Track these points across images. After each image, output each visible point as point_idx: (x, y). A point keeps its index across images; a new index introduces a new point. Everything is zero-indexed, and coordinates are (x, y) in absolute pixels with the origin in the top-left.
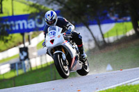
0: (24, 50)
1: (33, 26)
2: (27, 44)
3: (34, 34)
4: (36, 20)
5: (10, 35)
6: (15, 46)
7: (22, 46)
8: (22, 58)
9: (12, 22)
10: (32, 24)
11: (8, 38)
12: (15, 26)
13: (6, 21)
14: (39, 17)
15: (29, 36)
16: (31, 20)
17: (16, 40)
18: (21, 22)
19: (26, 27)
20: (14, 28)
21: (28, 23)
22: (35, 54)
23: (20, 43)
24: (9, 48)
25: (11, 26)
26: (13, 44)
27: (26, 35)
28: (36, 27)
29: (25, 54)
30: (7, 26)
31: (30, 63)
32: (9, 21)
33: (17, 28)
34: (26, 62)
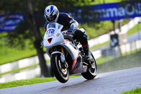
0: (115, 37)
1: (124, 14)
2: (117, 31)
3: (124, 22)
4: (127, 8)
5: (101, 22)
6: (106, 33)
7: (113, 33)
8: (113, 44)
9: (103, 10)
10: (122, 12)
11: (99, 25)
12: (106, 13)
13: (97, 9)
14: (129, 5)
15: (119, 24)
16: (121, 8)
17: (107, 27)
18: (111, 10)
19: (116, 15)
20: (105, 16)
21: (118, 11)
22: (125, 41)
23: (111, 31)
24: (100, 35)
25: (102, 13)
26: (104, 31)
27: (117, 22)
28: (126, 14)
29: (115, 41)
30: (99, 14)
31: (120, 50)
32: (101, 9)
33: (108, 15)
34: (116, 48)
